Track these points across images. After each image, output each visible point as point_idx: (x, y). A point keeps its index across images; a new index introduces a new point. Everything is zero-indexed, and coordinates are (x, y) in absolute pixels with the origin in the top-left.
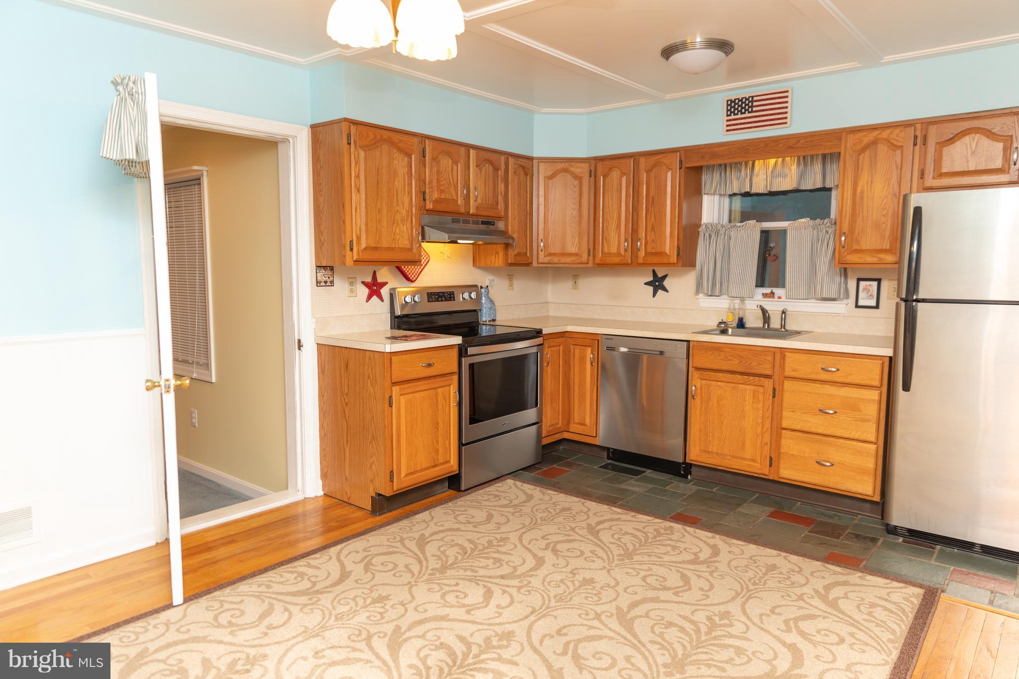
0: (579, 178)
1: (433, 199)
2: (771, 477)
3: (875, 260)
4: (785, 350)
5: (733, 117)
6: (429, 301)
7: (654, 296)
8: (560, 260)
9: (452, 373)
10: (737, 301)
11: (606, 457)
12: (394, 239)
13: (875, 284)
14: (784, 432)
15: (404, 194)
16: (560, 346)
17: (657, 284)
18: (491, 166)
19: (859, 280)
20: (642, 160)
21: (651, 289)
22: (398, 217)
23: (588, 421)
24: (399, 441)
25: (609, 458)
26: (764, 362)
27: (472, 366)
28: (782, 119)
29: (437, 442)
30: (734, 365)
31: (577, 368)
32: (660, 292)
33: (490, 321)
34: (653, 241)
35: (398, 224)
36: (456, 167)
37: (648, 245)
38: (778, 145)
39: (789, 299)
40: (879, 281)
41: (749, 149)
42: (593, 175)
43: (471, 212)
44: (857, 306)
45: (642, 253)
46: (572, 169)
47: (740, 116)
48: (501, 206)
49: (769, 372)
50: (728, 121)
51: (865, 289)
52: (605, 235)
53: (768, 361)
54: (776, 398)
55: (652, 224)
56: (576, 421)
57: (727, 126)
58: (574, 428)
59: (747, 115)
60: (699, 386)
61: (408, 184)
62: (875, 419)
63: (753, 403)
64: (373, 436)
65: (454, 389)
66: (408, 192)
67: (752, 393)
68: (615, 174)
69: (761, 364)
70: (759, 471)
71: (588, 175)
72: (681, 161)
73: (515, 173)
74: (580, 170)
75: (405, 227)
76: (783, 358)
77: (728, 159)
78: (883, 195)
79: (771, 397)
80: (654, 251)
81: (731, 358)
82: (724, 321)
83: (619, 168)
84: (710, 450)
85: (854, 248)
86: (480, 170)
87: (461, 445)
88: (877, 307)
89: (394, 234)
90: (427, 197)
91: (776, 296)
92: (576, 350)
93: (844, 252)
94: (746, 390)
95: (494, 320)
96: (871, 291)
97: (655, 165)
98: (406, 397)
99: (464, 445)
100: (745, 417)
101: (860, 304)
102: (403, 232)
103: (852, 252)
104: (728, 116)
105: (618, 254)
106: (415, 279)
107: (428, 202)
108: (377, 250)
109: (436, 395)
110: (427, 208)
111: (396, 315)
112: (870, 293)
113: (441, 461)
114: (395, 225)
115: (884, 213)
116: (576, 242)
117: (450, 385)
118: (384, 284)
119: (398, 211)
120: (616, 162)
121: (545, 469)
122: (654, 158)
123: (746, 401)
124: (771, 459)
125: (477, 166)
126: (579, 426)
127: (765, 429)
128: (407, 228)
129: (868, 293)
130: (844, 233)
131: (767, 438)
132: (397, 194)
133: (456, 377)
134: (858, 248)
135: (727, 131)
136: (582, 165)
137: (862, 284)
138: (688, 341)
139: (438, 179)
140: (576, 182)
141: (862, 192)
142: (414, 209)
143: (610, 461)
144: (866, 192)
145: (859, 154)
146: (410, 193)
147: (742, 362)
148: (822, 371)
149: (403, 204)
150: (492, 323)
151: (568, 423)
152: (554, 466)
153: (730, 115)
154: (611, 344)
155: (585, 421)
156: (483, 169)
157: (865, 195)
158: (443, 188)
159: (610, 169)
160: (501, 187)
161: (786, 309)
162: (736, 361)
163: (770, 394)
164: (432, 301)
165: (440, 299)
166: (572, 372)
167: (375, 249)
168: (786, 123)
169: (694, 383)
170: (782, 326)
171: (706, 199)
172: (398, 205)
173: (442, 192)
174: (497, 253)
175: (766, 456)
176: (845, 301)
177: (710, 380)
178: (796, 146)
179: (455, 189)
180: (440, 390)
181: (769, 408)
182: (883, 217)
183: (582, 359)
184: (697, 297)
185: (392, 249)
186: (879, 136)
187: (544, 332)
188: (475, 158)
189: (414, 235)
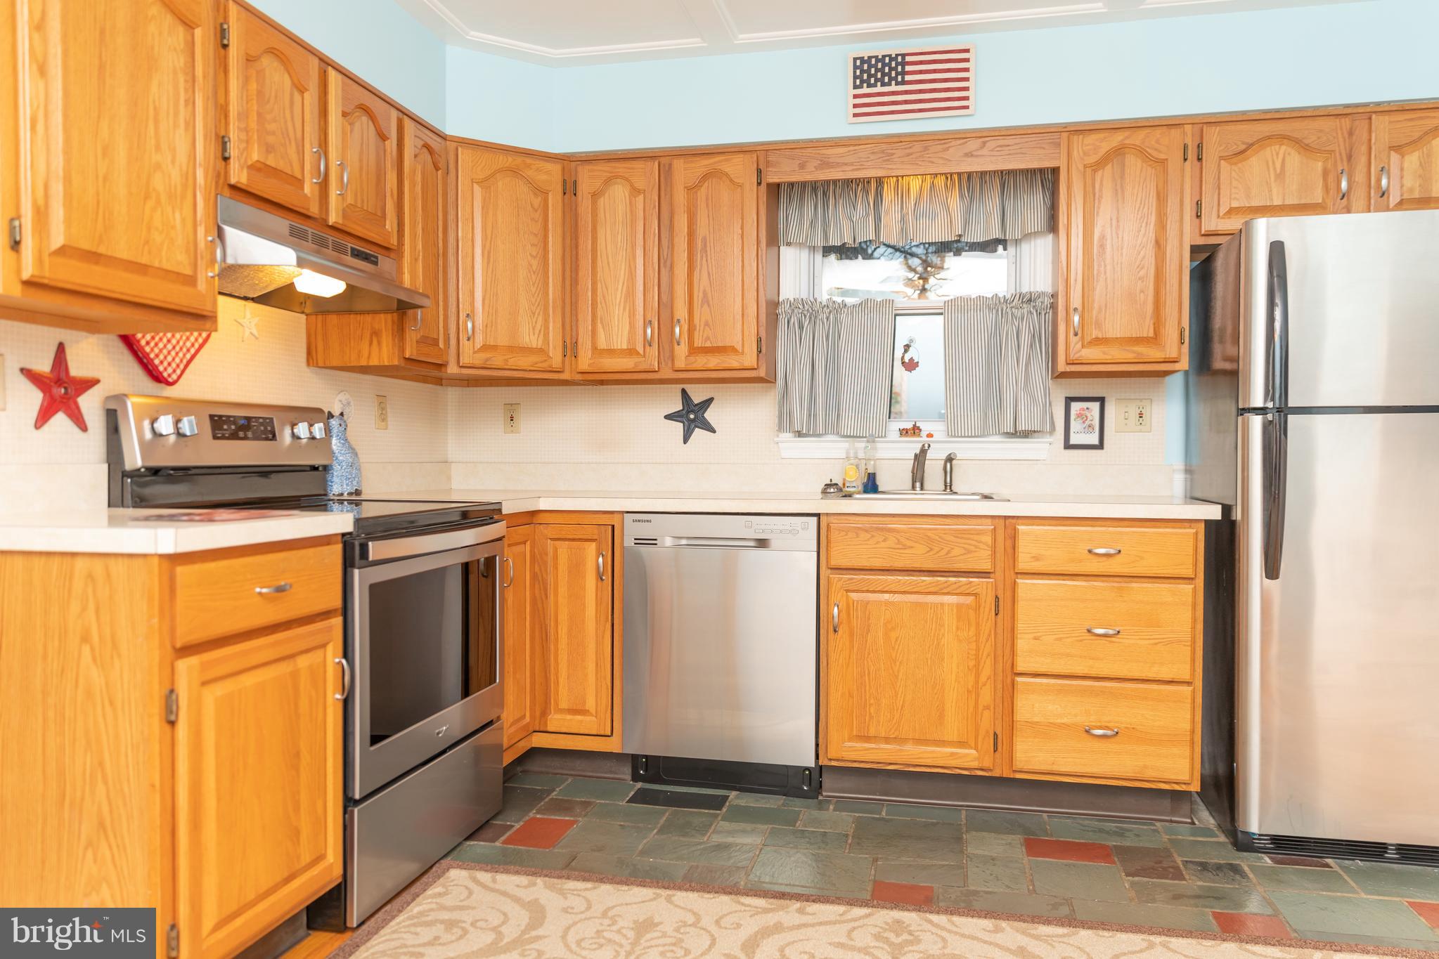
0: (542, 193)
1: (250, 163)
2: (997, 773)
3: (1129, 356)
4: (1014, 521)
5: (865, 90)
6: (215, 437)
7: (685, 441)
8: (506, 360)
9: (326, 614)
10: (861, 445)
11: (629, 777)
12: (147, 242)
13: (1095, 406)
14: (1019, 679)
15: (176, 126)
16: (525, 543)
17: (692, 416)
18: (370, 123)
19: (1069, 400)
20: (678, 164)
21: (678, 428)
22: (158, 182)
23: (590, 704)
24: (196, 825)
25: (636, 777)
26: (976, 547)
27: (376, 591)
28: (959, 99)
29: (297, 809)
30: (917, 556)
31: (563, 590)
32: (698, 432)
33: (350, 494)
34: (707, 324)
35: (158, 202)
36: (300, 98)
37: (696, 334)
38: (947, 149)
39: (952, 436)
40: (1102, 400)
41: (893, 154)
42: (570, 189)
43: (332, 219)
44: (1068, 446)
45: (681, 351)
46: (530, 173)
47: (879, 89)
48: (390, 224)
49: (987, 566)
50: (855, 96)
51: (1079, 416)
52: (599, 313)
53: (985, 544)
54: (1000, 615)
55: (704, 292)
56: (564, 704)
57: (855, 106)
58: (556, 721)
59: (893, 88)
60: (843, 605)
61: (186, 101)
62: (1188, 637)
63: (958, 629)
64: (101, 825)
65: (333, 656)
66: (187, 124)
67: (955, 611)
68: (619, 192)
69: (969, 552)
70: (975, 764)
71: (559, 189)
72: (759, 172)
73: (416, 156)
74: (544, 177)
75: (177, 215)
76: (1014, 537)
77: (853, 170)
78: (1139, 242)
79: (994, 614)
80: (708, 344)
81: (909, 543)
82: (833, 482)
83: (627, 179)
84: (872, 732)
85: (1094, 337)
86: (351, 124)
87: (349, 802)
88: (1101, 446)
89: (149, 229)
90: (233, 151)
91: (924, 434)
92: (559, 551)
93: (1076, 344)
94: (942, 605)
95: (358, 492)
96: (1090, 418)
97: (705, 177)
98: (219, 690)
99: (357, 802)
100: (943, 659)
101: (1073, 441)
102: (173, 227)
103: (1090, 342)
104: (855, 87)
105: (631, 352)
106: (174, 377)
107: (234, 165)
108: (97, 263)
109: (295, 675)
110: (233, 181)
111: (128, 466)
112: (1088, 423)
113: (306, 858)
114: (150, 204)
115: (1142, 273)
116: (538, 327)
117: (324, 646)
118: (87, 384)
119: (158, 166)
120: (620, 168)
121: (517, 826)
122: (703, 165)
123: (943, 625)
124: (995, 734)
125: (345, 114)
126: (569, 717)
127: (983, 678)
128: (183, 220)
129: (1084, 422)
130: (1075, 310)
131: (986, 696)
132: (156, 121)
133: (338, 621)
134: (1100, 336)
135: (855, 115)
136: (549, 166)
137: (1075, 407)
138: (818, 515)
139: (259, 115)
140: (537, 201)
141: (1103, 237)
142: (200, 174)
143: (639, 785)
144: (1109, 236)
145: (1095, 171)
146: (190, 125)
147: (931, 549)
148: (1090, 556)
149: (173, 150)
150: (354, 498)
151: (544, 713)
152: (531, 815)
153: (861, 87)
154: (645, 531)
155: (584, 703)
156: (357, 125)
157: (1108, 243)
158: (271, 139)
159: (608, 182)
160: (391, 178)
161: (955, 455)
162: (921, 549)
163: (991, 609)
164: (223, 438)
165: (241, 434)
166: (552, 598)
167: (93, 257)
168: (967, 107)
169: (833, 599)
170: (946, 486)
171: (787, 254)
172: (158, 148)
173: (269, 149)
174: (376, 333)
175: (987, 732)
176: (1048, 439)
177: (868, 591)
178: (979, 153)
179: (298, 153)
180: (303, 662)
181: (989, 635)
182: (1140, 282)
183: (576, 569)
184: (776, 439)
185: (142, 269)
186: (1127, 142)
187: (505, 511)
188: (340, 92)
189: (202, 245)
